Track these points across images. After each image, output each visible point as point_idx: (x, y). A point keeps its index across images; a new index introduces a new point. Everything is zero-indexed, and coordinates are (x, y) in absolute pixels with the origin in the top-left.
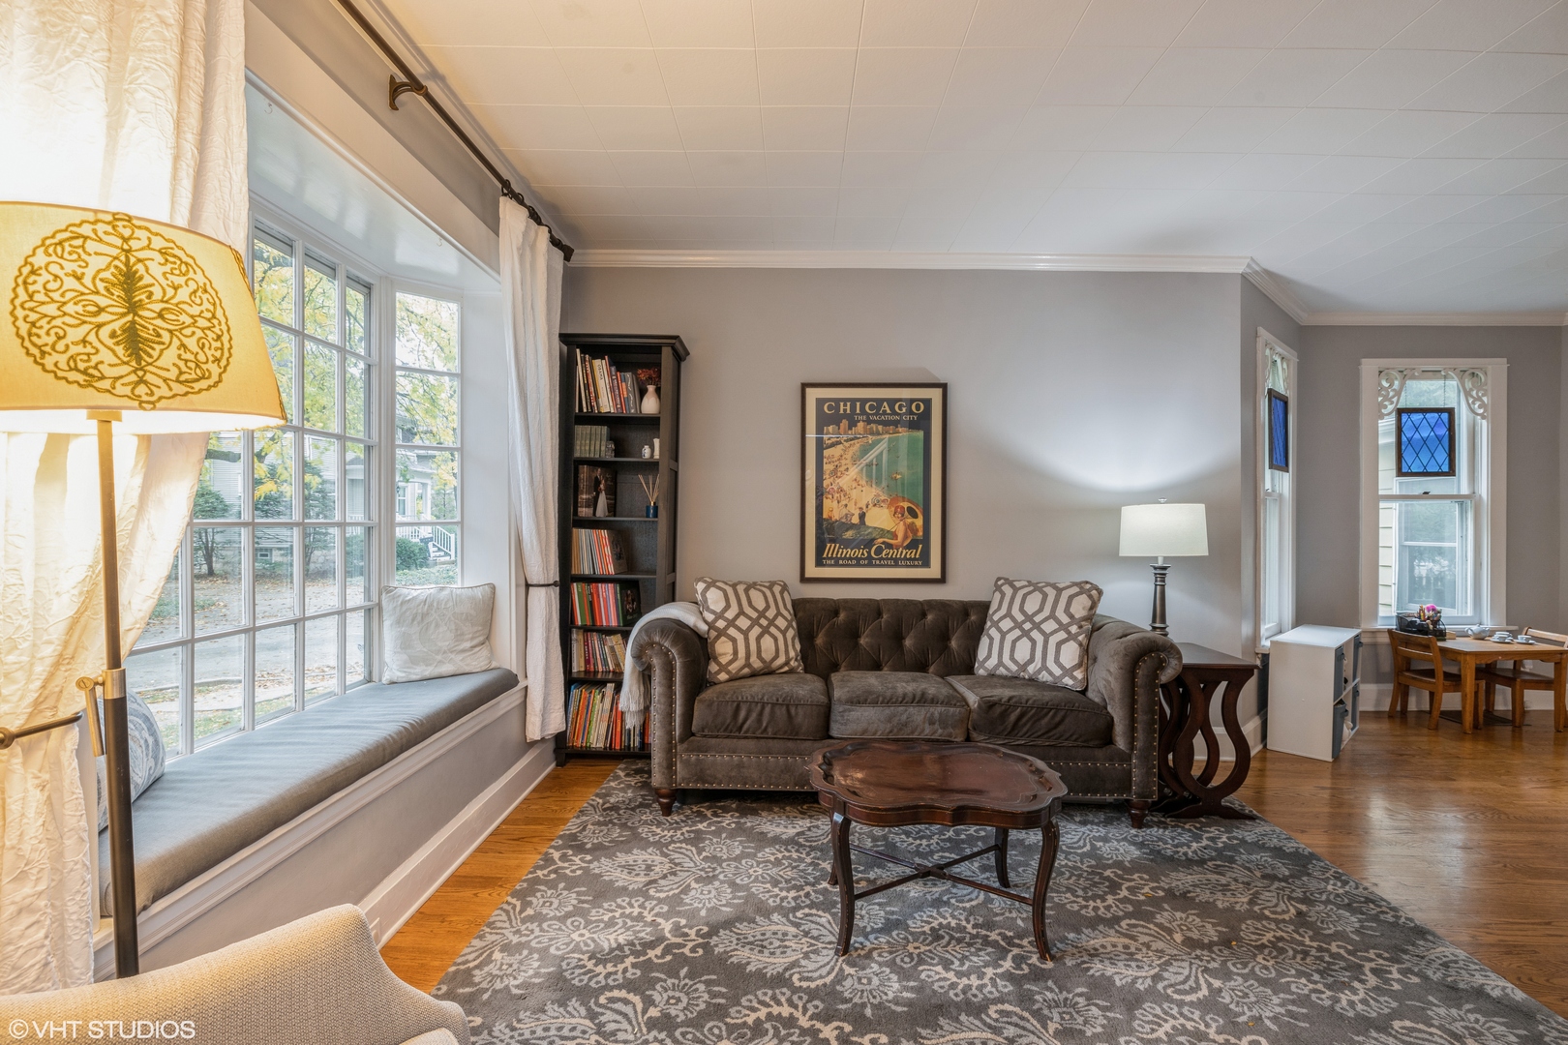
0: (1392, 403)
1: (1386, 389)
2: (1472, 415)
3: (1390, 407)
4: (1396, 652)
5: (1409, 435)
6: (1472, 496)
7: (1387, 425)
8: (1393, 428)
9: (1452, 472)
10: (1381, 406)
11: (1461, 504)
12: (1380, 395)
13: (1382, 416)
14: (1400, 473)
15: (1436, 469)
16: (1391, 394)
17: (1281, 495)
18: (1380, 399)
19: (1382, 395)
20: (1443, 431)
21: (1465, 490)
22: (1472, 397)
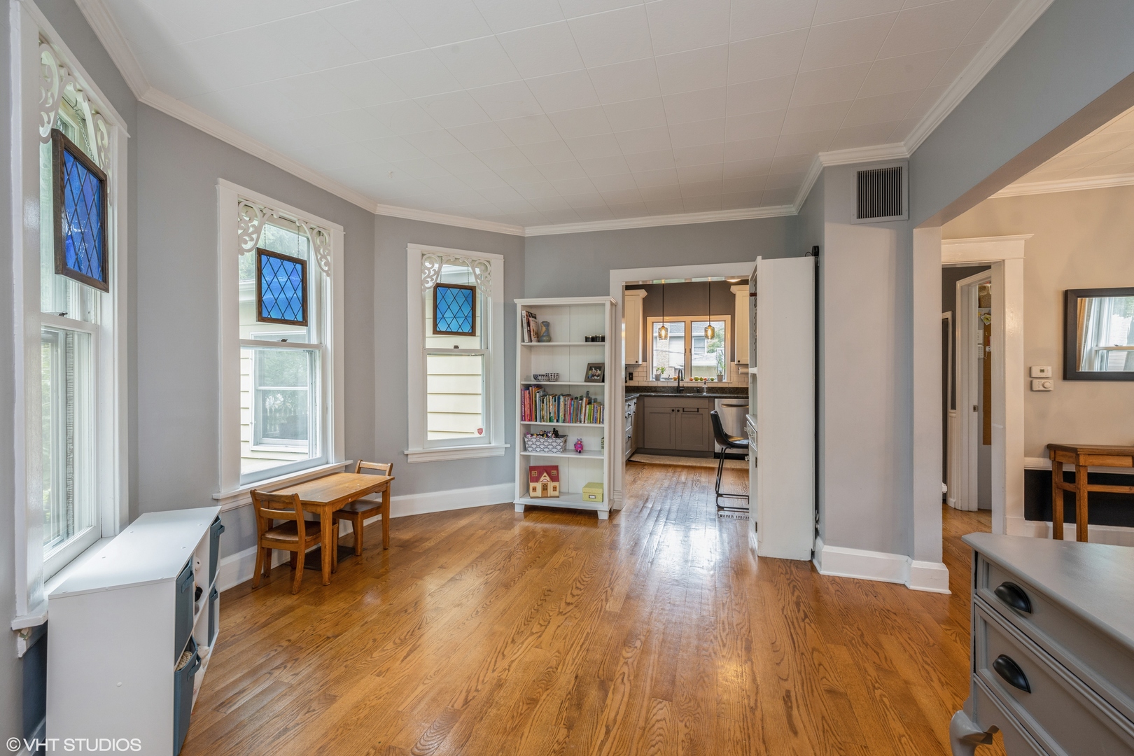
0: (252, 240)
1: (246, 223)
2: (319, 269)
3: (250, 245)
4: (259, 515)
5: (269, 279)
6: (319, 346)
7: (247, 261)
8: (253, 267)
9: (304, 322)
10: (240, 240)
11: (311, 353)
12: (239, 227)
13: (242, 252)
14: (261, 318)
15: (292, 318)
16: (251, 230)
17: (98, 328)
18: (240, 232)
19: (242, 228)
20: (296, 279)
21: (314, 341)
22: (320, 254)
